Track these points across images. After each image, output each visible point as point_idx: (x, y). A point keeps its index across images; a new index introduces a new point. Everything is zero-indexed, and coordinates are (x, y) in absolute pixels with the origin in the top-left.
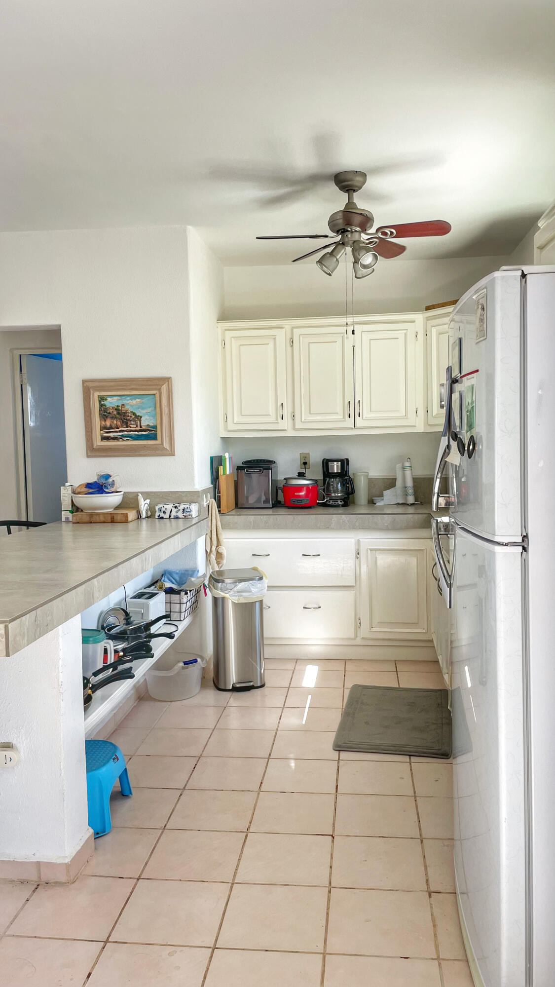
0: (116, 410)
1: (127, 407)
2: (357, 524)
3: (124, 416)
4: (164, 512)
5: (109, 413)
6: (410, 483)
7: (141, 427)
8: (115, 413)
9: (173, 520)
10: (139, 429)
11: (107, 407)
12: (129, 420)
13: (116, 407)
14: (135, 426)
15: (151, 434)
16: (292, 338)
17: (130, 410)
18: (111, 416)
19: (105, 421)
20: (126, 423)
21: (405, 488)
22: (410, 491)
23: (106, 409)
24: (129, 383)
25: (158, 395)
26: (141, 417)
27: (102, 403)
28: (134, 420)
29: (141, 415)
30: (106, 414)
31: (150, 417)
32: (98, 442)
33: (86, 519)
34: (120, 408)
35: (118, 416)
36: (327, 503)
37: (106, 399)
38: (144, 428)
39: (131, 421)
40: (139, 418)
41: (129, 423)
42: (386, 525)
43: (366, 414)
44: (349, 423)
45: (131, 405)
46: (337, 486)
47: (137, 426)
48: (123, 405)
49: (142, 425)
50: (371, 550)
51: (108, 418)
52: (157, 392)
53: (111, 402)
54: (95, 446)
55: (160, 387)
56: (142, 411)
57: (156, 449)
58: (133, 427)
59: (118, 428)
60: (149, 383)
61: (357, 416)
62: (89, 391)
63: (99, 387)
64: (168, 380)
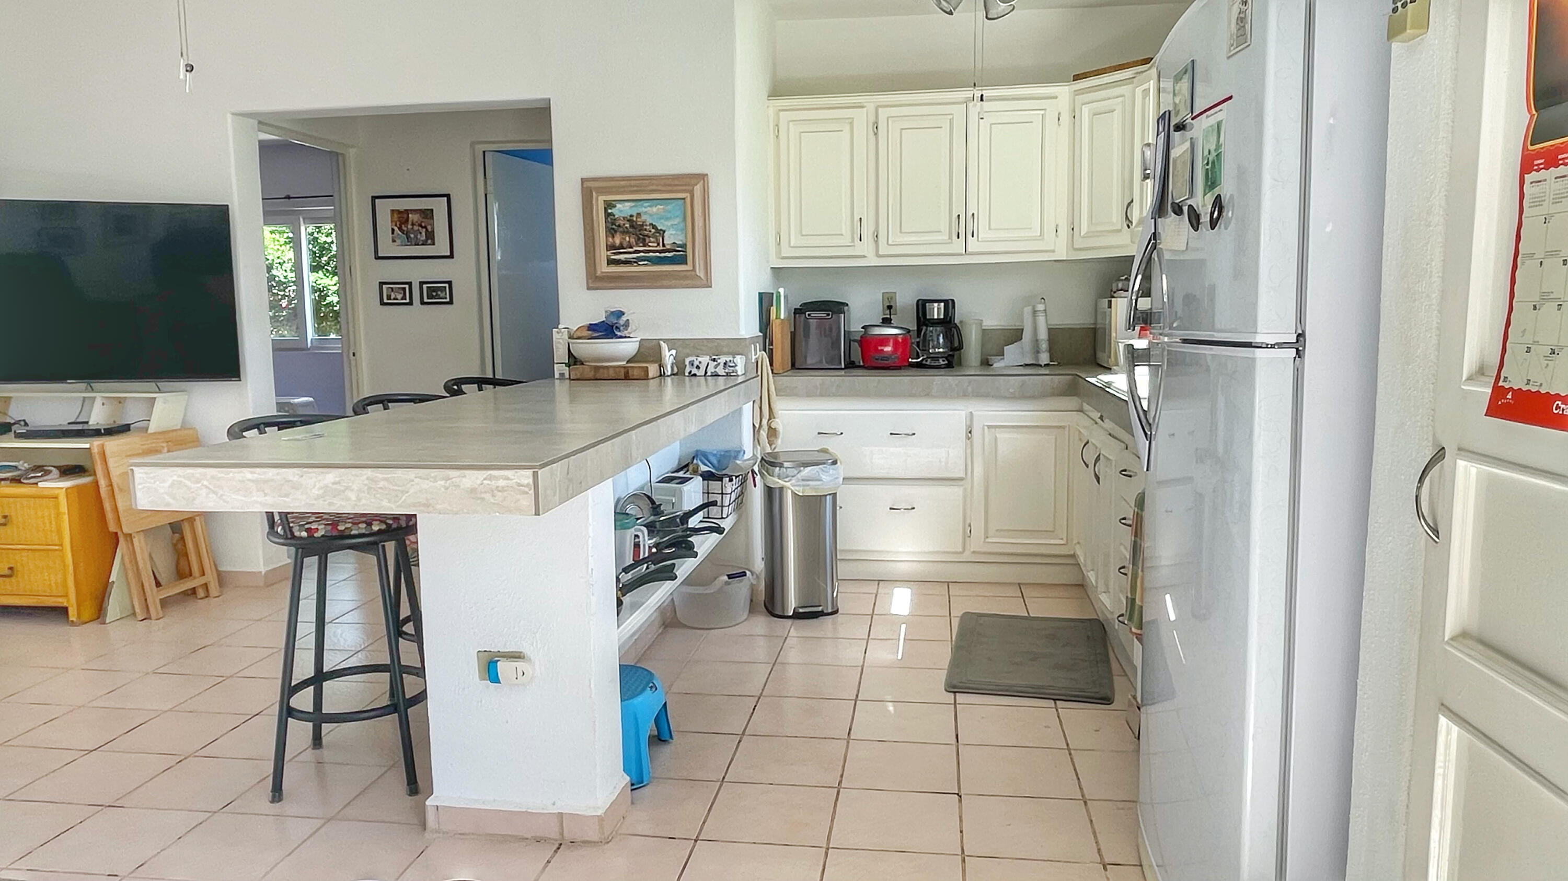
0: (628, 221)
1: (644, 217)
2: (970, 389)
3: (640, 230)
4: (698, 367)
5: (619, 226)
6: (1043, 335)
7: (664, 245)
8: (627, 225)
9: (710, 378)
10: (661, 248)
11: (616, 216)
12: (647, 236)
13: (629, 218)
14: (656, 245)
15: (679, 256)
16: (877, 123)
17: (649, 221)
18: (621, 229)
19: (613, 237)
20: (643, 240)
21: (1036, 342)
22: (1044, 346)
23: (615, 219)
24: (647, 182)
25: (688, 200)
26: (664, 232)
27: (610, 211)
28: (654, 236)
29: (664, 229)
30: (614, 227)
31: (677, 231)
32: (603, 268)
33: (591, 374)
34: (635, 219)
35: (631, 230)
36: (924, 362)
37: (615, 206)
38: (668, 247)
39: (649, 237)
40: (662, 232)
41: (647, 240)
42: (1011, 390)
43: (983, 234)
44: (958, 246)
45: (651, 214)
46: (938, 339)
47: (658, 244)
48: (639, 215)
49: (665, 242)
50: (989, 427)
51: (618, 233)
52: (688, 195)
53: (622, 210)
54: (599, 273)
55: (691, 188)
56: (666, 223)
57: (685, 278)
58: (653, 245)
59: (632, 248)
60: (676, 182)
61: (970, 236)
62: (591, 194)
63: (604, 188)
64: (704, 177)
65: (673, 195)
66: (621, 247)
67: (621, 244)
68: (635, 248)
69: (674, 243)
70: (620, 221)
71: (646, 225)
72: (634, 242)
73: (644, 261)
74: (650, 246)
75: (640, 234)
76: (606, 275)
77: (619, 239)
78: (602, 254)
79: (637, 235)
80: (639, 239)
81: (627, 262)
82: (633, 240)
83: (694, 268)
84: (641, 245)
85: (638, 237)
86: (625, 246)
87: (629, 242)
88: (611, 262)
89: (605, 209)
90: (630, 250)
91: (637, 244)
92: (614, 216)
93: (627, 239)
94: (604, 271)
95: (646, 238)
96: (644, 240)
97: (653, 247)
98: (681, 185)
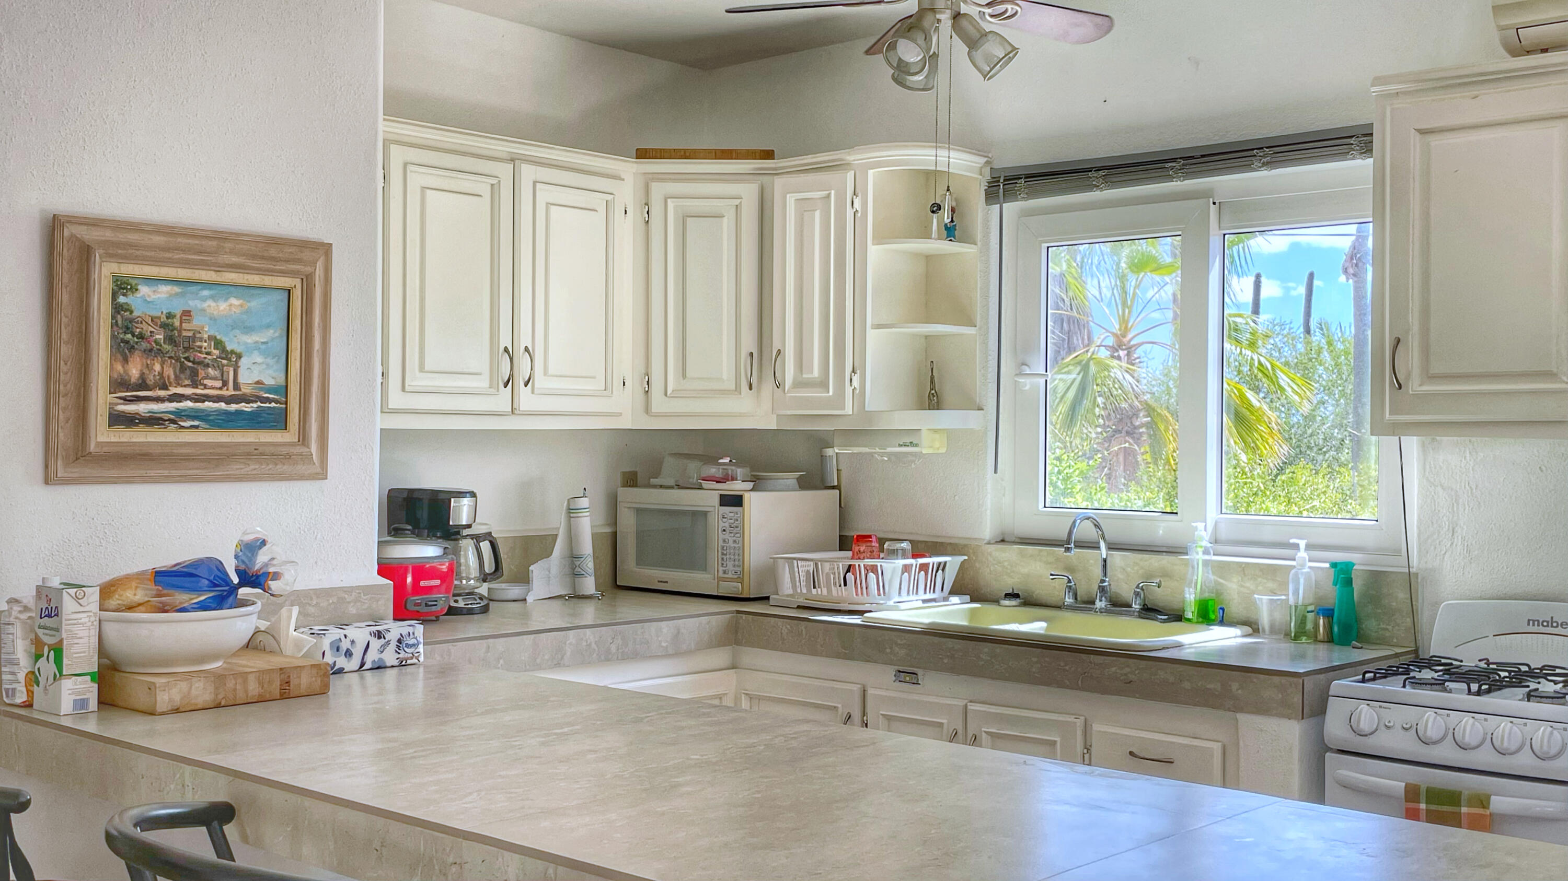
0: (164, 326)
1: (197, 322)
3: (187, 349)
4: (348, 653)
5: (141, 337)
6: (588, 546)
7: (237, 386)
8: (160, 337)
9: (367, 674)
10: (231, 392)
11: (135, 314)
12: (199, 363)
13: (164, 319)
14: (219, 384)
17: (207, 331)
18: (144, 345)
19: (126, 360)
20: (191, 372)
22: (591, 565)
23: (131, 321)
24: (214, 243)
25: (297, 294)
26: (239, 356)
27: (122, 299)
28: (216, 364)
29: (238, 349)
30: (129, 336)
32: (101, 434)
34: (177, 323)
35: (167, 347)
37: (134, 290)
38: (245, 390)
39: (208, 366)
40: (234, 359)
41: (202, 373)
43: (539, 380)
47: (225, 384)
48: (187, 313)
49: (241, 380)
51: (137, 353)
52: (298, 282)
54: (91, 447)
55: (309, 269)
57: (287, 457)
58: (212, 386)
59: (165, 387)
60: (273, 252)
61: (522, 384)
62: (85, 253)
63: (117, 245)
64: (326, 249)
65: (268, 281)
66: (143, 385)
67: (142, 376)
68: (174, 390)
69: (258, 383)
70: (145, 326)
71: (201, 340)
72: (172, 377)
74: (205, 387)
75: (187, 359)
76: (105, 449)
77: (139, 367)
78: (101, 401)
79: (178, 360)
80: (183, 368)
81: (153, 421)
82: (169, 372)
83: (303, 438)
84: (187, 382)
85: (182, 364)
86: (151, 380)
87: (161, 374)
88: (118, 419)
89: (114, 296)
90: (162, 393)
91: (177, 378)
92: (131, 312)
93: (157, 367)
94: (101, 439)
95: (200, 368)
96: (194, 373)
97: (213, 388)
98: (287, 261)
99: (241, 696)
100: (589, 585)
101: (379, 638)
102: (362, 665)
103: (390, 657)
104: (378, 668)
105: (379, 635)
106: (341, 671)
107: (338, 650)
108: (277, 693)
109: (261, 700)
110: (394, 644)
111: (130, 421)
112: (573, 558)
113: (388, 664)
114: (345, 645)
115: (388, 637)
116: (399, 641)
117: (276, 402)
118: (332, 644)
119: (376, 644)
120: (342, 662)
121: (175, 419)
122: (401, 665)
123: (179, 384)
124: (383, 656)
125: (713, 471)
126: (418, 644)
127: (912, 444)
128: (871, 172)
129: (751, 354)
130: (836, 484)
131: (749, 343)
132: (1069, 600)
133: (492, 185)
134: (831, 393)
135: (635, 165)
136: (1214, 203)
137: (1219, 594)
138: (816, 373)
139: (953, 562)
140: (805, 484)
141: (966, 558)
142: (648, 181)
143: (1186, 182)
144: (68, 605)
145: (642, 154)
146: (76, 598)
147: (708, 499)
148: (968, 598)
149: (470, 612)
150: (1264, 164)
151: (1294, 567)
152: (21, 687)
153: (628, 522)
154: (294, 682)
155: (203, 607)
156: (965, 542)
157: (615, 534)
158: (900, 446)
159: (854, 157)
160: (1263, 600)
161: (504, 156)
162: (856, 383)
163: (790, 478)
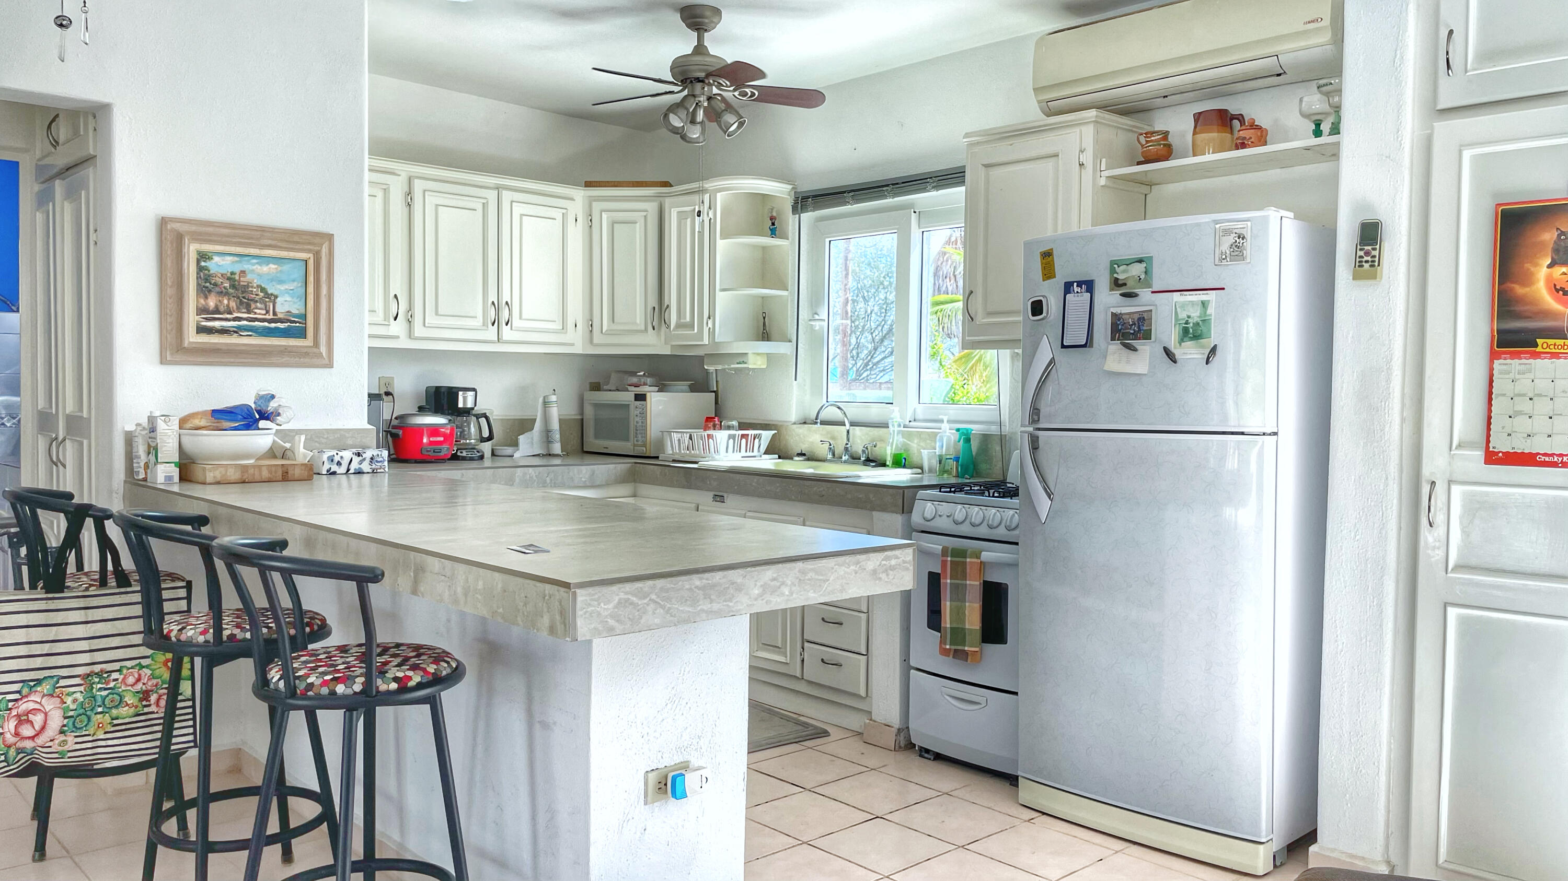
0: (229, 279)
1: (249, 277)
3: (243, 292)
4: (339, 464)
5: (215, 285)
7: (275, 314)
8: (227, 285)
9: (352, 475)
10: (271, 317)
11: (211, 272)
12: (252, 300)
13: (229, 275)
14: (264, 312)
17: (256, 282)
18: (218, 289)
19: (206, 298)
20: (246, 305)
22: (555, 436)
23: (209, 276)
24: (258, 233)
25: (311, 262)
26: (276, 297)
27: (203, 264)
28: (262, 301)
29: (275, 293)
30: (208, 284)
31: (293, 297)
32: (192, 337)
34: (237, 277)
35: (231, 291)
36: (460, 454)
37: (210, 258)
38: (280, 316)
39: (257, 302)
40: (273, 298)
41: (253, 306)
43: (516, 323)
44: (494, 333)
45: (260, 274)
47: (267, 312)
48: (243, 272)
49: (277, 310)
51: (213, 294)
52: (311, 255)
53: (221, 265)
54: (186, 345)
55: (317, 248)
56: (279, 286)
57: (307, 354)
58: (260, 313)
59: (230, 313)
60: (296, 239)
61: (504, 324)
62: (179, 239)
63: (200, 234)
64: (330, 237)
65: (292, 254)
66: (217, 311)
67: (217, 306)
68: (236, 315)
69: (288, 312)
70: (217, 279)
71: (252, 287)
72: (235, 307)
73: (249, 331)
74: (255, 313)
75: (244, 297)
76: (194, 346)
77: (215, 301)
78: (191, 319)
79: (238, 298)
80: (241, 303)
81: (223, 331)
82: (233, 304)
83: (316, 344)
84: (244, 310)
85: (241, 300)
86: (222, 309)
87: (228, 305)
88: (201, 330)
89: (198, 261)
90: (229, 316)
91: (238, 308)
92: (209, 271)
93: (226, 302)
94: (191, 340)
95: (252, 303)
96: (248, 306)
97: (260, 314)
98: (303, 244)
99: (257, 478)
100: (557, 448)
101: (359, 456)
102: (348, 470)
103: (366, 467)
104: (359, 473)
105: (359, 455)
106: (334, 473)
107: (332, 461)
108: (281, 479)
109: (269, 481)
110: (368, 460)
111: (210, 331)
112: (547, 433)
113: (365, 471)
114: (337, 459)
115: (364, 456)
116: (372, 458)
117: (300, 323)
118: (328, 458)
119: (356, 460)
120: (334, 468)
121: (237, 331)
122: (373, 472)
123: (239, 311)
124: (360, 466)
125: (634, 380)
126: (384, 460)
127: (744, 363)
128: (719, 195)
129: (654, 308)
130: (715, 389)
131: (653, 301)
132: (830, 456)
133: (484, 203)
134: (696, 331)
135: (582, 191)
136: (915, 212)
137: (907, 450)
138: (688, 319)
139: (767, 435)
140: (694, 389)
141: (776, 432)
142: (591, 200)
143: (896, 199)
144: (161, 425)
145: (589, 184)
146: (165, 421)
147: (627, 397)
148: (777, 456)
149: (472, 459)
150: (933, 187)
151: (940, 433)
152: (142, 471)
153: (589, 412)
154: (290, 472)
155: (236, 429)
156: (780, 424)
157: (582, 419)
158: (738, 363)
159: (709, 185)
160: (925, 453)
161: (491, 186)
162: (710, 325)
163: (684, 385)
